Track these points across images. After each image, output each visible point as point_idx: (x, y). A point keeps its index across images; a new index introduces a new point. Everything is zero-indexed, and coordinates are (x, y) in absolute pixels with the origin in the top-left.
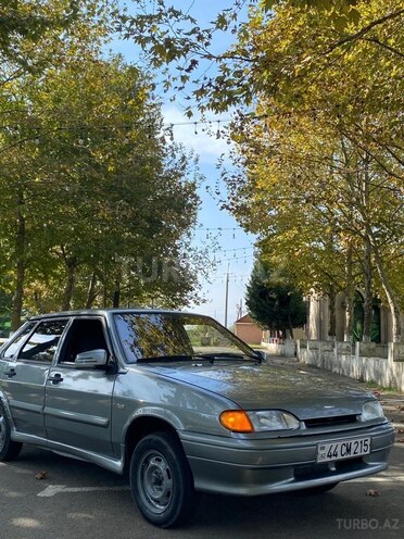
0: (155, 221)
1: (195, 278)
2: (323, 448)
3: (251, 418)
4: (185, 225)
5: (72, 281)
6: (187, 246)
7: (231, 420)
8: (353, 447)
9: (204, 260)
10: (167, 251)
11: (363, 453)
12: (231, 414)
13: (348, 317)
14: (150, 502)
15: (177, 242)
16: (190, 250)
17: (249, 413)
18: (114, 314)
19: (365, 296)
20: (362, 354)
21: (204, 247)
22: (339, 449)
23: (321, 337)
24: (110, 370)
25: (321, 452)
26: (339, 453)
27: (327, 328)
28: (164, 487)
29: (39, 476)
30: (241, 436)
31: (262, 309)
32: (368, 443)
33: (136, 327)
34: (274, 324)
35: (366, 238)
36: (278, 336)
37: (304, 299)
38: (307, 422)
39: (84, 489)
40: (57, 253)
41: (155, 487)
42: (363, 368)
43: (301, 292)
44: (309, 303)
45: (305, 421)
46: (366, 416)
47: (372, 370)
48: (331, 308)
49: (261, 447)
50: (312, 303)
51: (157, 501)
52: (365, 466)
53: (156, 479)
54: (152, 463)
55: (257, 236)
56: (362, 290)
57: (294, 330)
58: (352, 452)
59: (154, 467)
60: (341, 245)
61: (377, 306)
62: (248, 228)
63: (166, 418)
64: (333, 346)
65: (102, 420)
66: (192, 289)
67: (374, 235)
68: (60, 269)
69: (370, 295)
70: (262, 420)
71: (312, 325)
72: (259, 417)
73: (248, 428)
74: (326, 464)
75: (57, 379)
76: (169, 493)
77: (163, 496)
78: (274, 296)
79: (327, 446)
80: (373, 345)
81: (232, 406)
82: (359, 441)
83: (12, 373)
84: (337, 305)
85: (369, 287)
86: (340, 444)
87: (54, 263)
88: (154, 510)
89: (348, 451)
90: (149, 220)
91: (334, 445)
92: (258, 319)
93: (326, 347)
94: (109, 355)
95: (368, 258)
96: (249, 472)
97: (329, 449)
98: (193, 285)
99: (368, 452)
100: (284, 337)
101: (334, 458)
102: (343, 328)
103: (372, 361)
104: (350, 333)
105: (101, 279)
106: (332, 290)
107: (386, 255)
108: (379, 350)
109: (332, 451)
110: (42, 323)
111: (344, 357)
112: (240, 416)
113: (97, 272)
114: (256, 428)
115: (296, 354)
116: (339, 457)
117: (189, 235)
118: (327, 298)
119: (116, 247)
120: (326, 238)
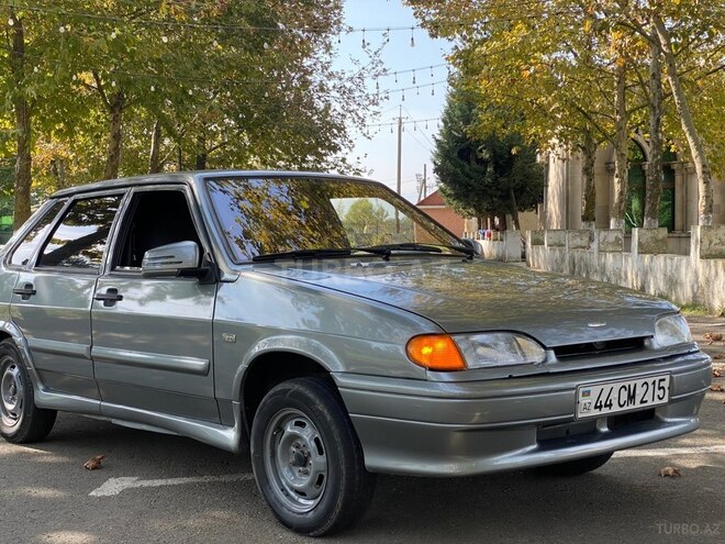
0: (265, 22)
1: (341, 129)
2: (587, 394)
3: (462, 346)
4: (320, 28)
5: (117, 137)
6: (325, 68)
7: (427, 350)
8: (640, 392)
9: (357, 94)
10: (289, 80)
11: (657, 402)
12: (425, 340)
13: (617, 188)
14: (288, 495)
15: (307, 62)
16: (331, 76)
17: (456, 338)
18: (207, 179)
19: (648, 149)
20: (643, 250)
21: (356, 70)
22: (614, 395)
23: (568, 223)
24: (205, 276)
25: (583, 400)
26: (615, 403)
27: (580, 207)
28: (311, 469)
29: (90, 463)
30: (445, 376)
31: (464, 179)
32: (666, 384)
33: (245, 204)
34: (485, 205)
35: (654, 41)
36: (493, 227)
37: (539, 159)
38: (558, 350)
39: (170, 482)
40: (88, 87)
41: (296, 469)
42: (645, 273)
43: (535, 145)
44: (547, 165)
45: (555, 349)
46: (660, 340)
47: (660, 276)
48: (587, 171)
49: (479, 393)
50: (552, 166)
51: (301, 493)
52: (660, 424)
53: (298, 456)
54: (289, 429)
55: (453, 44)
56: (643, 138)
57: (520, 214)
58: (638, 399)
59: (294, 437)
60: (607, 56)
61: (670, 166)
62: (436, 29)
63: (309, 353)
64: (591, 240)
65: (197, 363)
66: (335, 149)
67: (669, 34)
68: (96, 115)
69: (657, 144)
70: (481, 350)
71: (553, 205)
72: (475, 345)
73: (457, 363)
74: (593, 421)
75: (112, 296)
76: (321, 477)
77: (311, 484)
78: (486, 155)
79: (595, 391)
80: (664, 232)
81: (427, 328)
82: (650, 381)
83: (28, 291)
84: (598, 167)
85: (657, 131)
86: (617, 386)
87: (83, 106)
88: (296, 508)
89: (631, 397)
90: (254, 19)
91: (607, 388)
92: (457, 197)
93: (578, 242)
94: (202, 250)
95: (656, 76)
96: (458, 436)
97: (596, 395)
98: (338, 141)
99: (666, 400)
100: (504, 227)
101: (605, 411)
102: (607, 208)
103: (660, 260)
104: (621, 214)
105: (171, 133)
106: (589, 140)
107: (690, 69)
108: (672, 243)
109: (603, 399)
110: (75, 201)
111: (610, 257)
112: (441, 345)
113: (163, 120)
114: (471, 363)
115: (524, 256)
116: (616, 409)
117: (328, 48)
118: (580, 154)
119: (194, 73)
120: (579, 44)
